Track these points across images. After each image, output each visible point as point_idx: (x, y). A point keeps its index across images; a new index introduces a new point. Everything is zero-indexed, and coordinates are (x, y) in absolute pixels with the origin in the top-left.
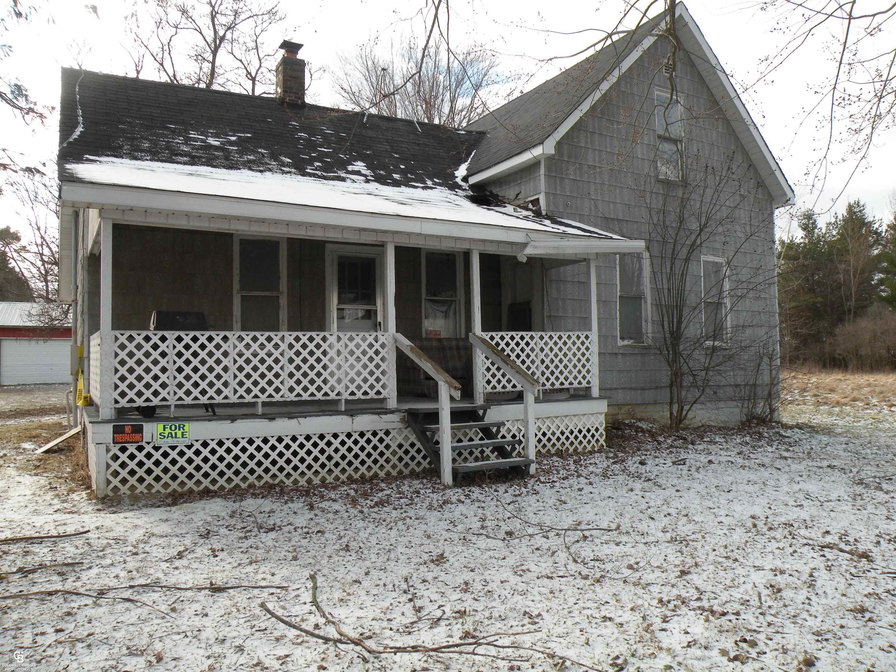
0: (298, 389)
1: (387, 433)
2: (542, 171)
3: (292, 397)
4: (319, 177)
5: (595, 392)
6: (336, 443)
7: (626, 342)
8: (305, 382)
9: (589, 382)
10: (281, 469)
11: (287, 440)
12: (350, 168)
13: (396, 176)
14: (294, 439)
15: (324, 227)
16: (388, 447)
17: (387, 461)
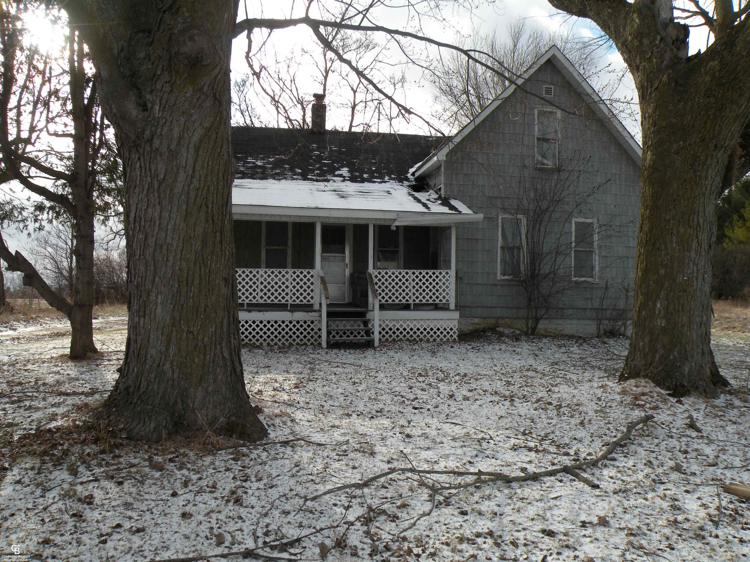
0: (265, 298)
1: (312, 322)
2: (442, 169)
3: (262, 301)
4: (314, 180)
5: (452, 306)
6: (283, 326)
7: (506, 277)
8: (269, 294)
9: (447, 301)
10: (254, 337)
11: (258, 323)
12: (337, 173)
13: (365, 176)
14: (261, 322)
15: (280, 216)
16: (312, 330)
17: (312, 337)
